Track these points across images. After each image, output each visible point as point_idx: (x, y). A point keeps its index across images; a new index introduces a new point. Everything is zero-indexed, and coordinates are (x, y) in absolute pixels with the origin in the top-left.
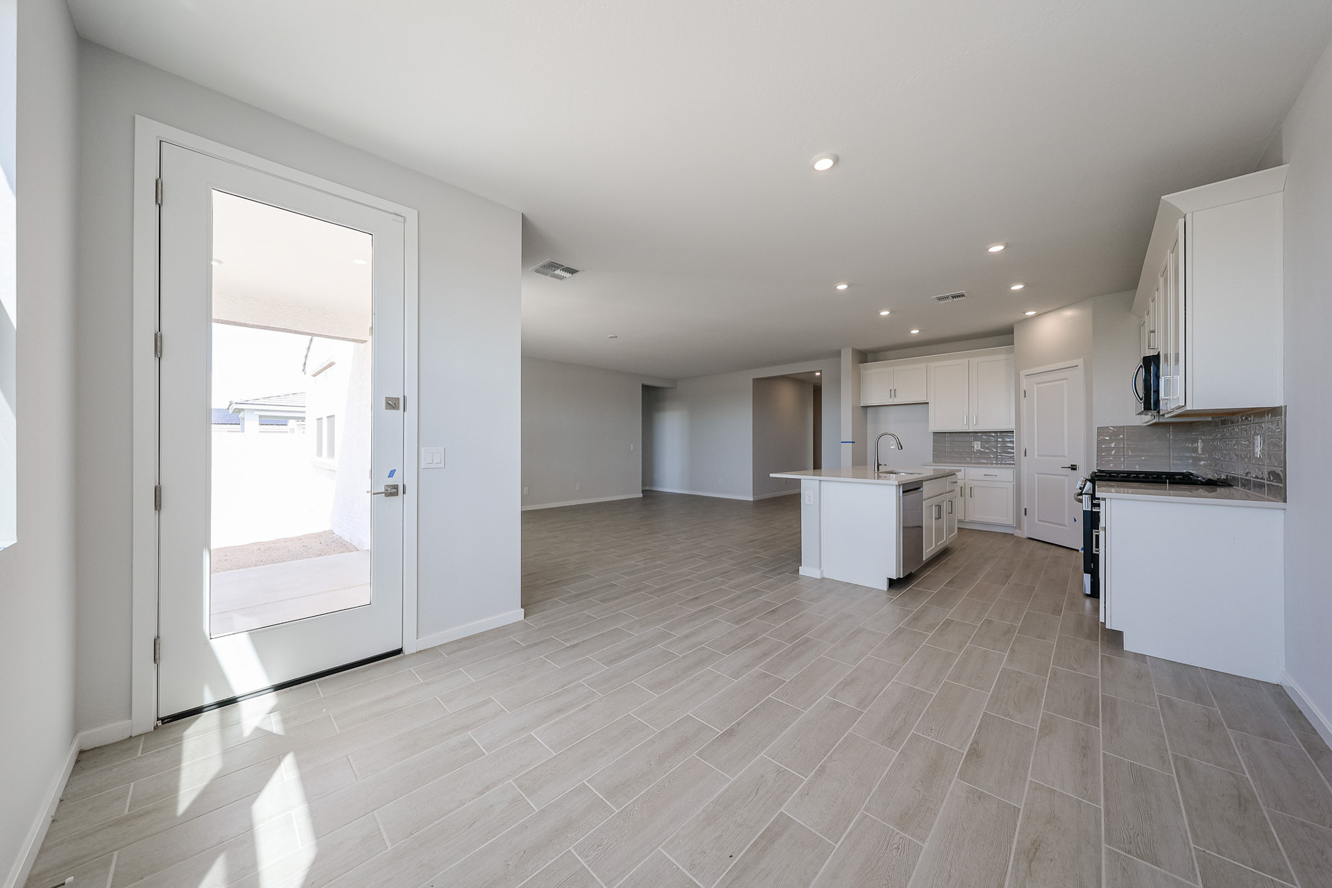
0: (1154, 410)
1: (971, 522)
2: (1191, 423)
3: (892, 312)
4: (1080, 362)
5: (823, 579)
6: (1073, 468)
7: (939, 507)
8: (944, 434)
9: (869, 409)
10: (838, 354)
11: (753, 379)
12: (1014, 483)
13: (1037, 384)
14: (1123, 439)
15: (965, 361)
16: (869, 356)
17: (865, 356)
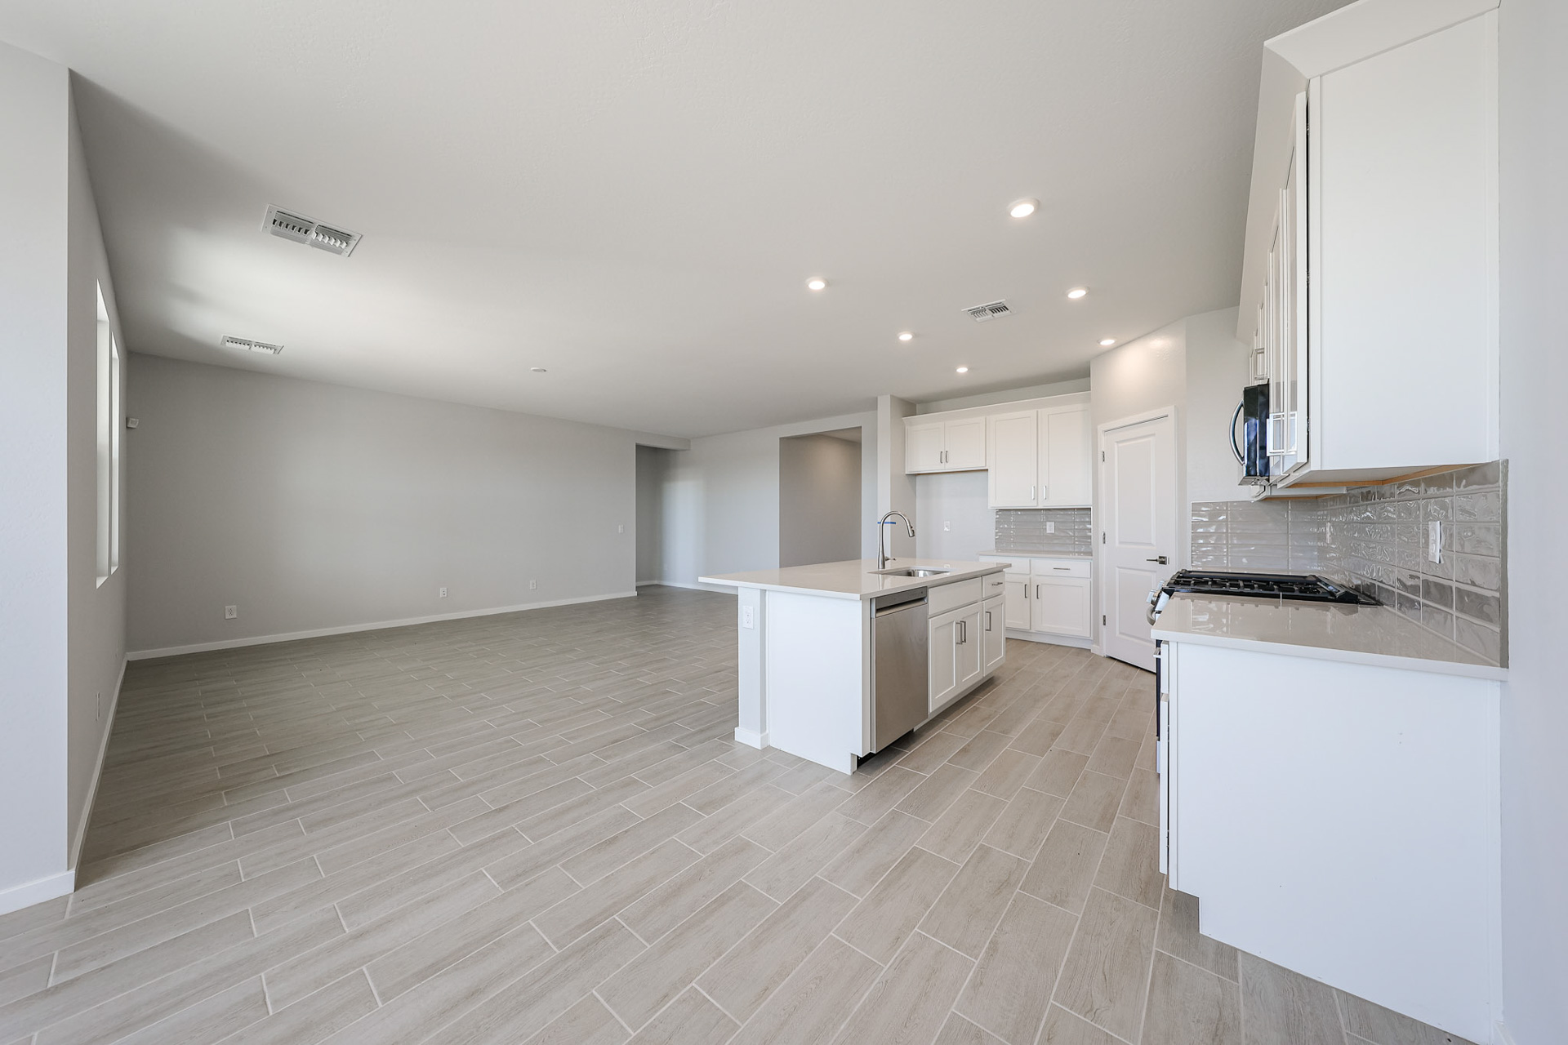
0: (1261, 475)
1: (1039, 633)
2: (1317, 497)
3: (915, 336)
4: (1169, 410)
5: (767, 749)
6: (1162, 561)
7: (962, 624)
8: (1008, 513)
9: (918, 478)
10: (872, 404)
11: (780, 438)
12: (1091, 580)
13: (1117, 442)
14: (1226, 520)
15: (1032, 413)
16: (918, 407)
17: (911, 407)
